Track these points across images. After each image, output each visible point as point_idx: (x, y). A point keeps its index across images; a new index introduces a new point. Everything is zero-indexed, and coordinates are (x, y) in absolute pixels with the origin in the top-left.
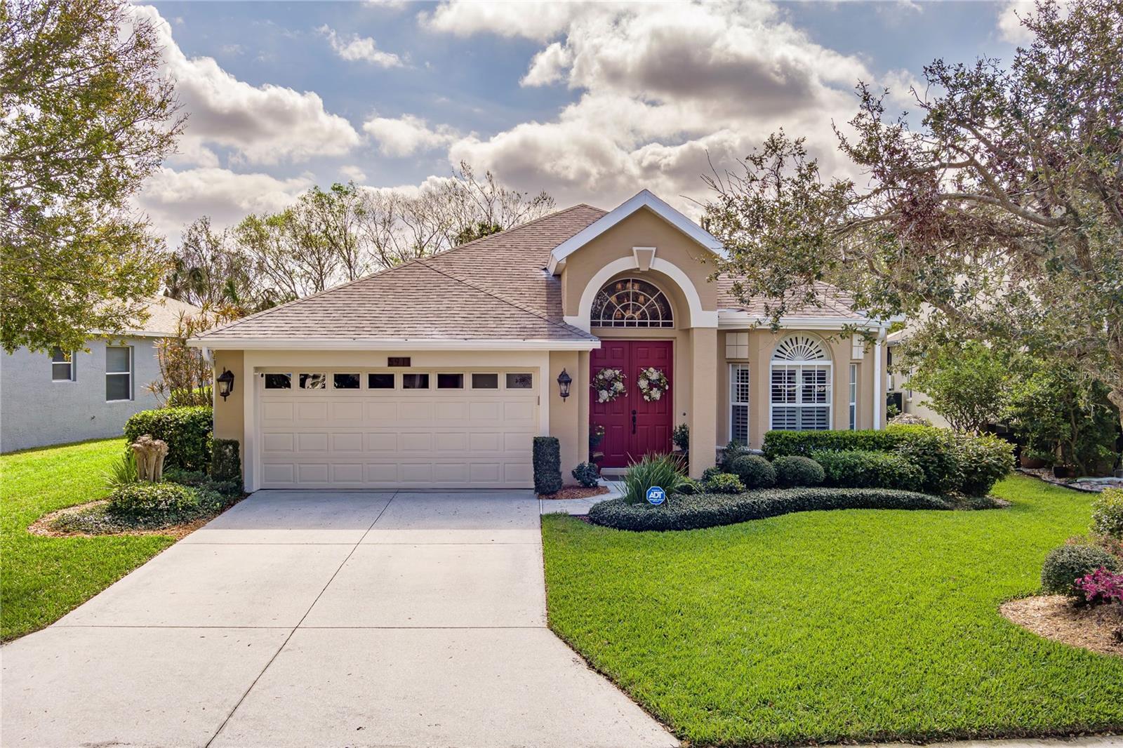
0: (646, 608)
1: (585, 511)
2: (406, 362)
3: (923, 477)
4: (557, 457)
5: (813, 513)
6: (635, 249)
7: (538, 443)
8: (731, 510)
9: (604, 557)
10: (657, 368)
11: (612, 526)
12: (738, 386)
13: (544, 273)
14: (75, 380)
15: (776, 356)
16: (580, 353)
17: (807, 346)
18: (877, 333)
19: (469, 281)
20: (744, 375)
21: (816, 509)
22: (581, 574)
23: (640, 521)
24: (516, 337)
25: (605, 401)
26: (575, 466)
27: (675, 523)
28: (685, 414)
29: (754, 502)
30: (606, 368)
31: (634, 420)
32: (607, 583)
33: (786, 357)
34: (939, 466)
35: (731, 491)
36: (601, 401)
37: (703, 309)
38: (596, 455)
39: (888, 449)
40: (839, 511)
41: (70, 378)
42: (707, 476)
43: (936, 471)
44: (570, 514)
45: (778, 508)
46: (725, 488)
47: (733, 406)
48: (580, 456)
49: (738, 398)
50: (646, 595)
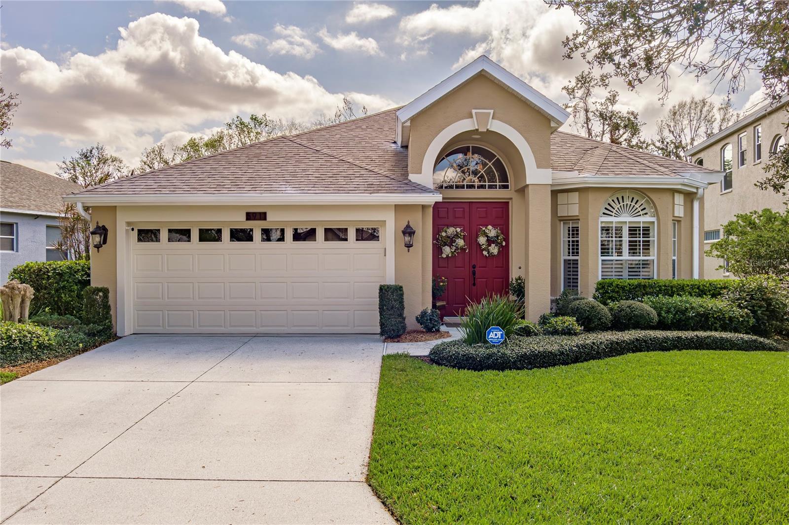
0: (487, 457)
1: (426, 352)
2: (262, 216)
3: (752, 321)
4: (401, 302)
5: (652, 353)
6: (474, 111)
7: (382, 289)
8: (571, 350)
9: (441, 396)
10: (494, 226)
11: (451, 366)
12: (569, 241)
13: (393, 145)
14: (17, 251)
15: (604, 213)
16: (424, 207)
17: (633, 204)
18: (696, 193)
19: (325, 151)
20: (575, 232)
21: (653, 350)
22: (415, 415)
23: (480, 361)
24: (363, 191)
25: (448, 256)
26: (418, 313)
27: (515, 362)
28: (520, 268)
29: (594, 343)
30: (448, 226)
31: (474, 273)
32: (442, 426)
33: (613, 214)
34: (767, 310)
35: (568, 332)
36: (444, 256)
37: (538, 167)
38: (438, 304)
39: (714, 296)
40: (676, 352)
41: (13, 250)
42: (544, 320)
43: (765, 315)
44: (411, 355)
45: (616, 349)
46: (563, 330)
47: (565, 260)
48: (423, 304)
49: (569, 253)
50: (487, 441)
